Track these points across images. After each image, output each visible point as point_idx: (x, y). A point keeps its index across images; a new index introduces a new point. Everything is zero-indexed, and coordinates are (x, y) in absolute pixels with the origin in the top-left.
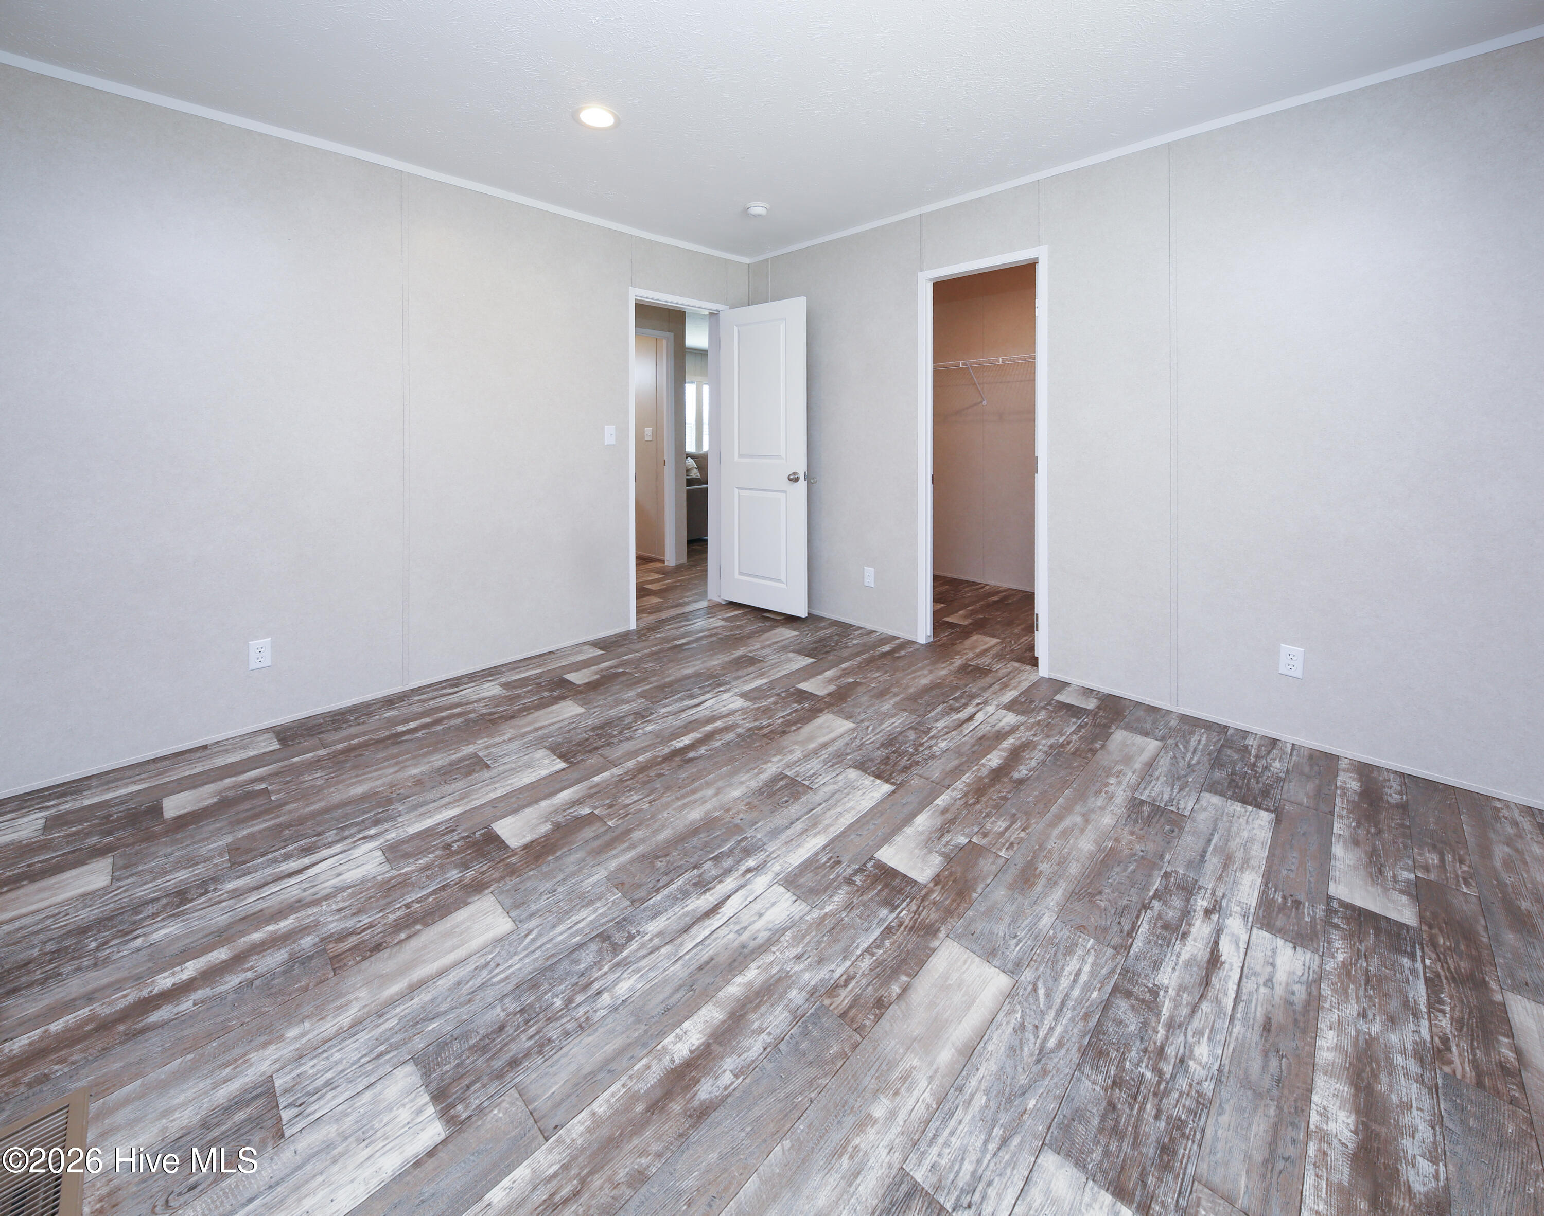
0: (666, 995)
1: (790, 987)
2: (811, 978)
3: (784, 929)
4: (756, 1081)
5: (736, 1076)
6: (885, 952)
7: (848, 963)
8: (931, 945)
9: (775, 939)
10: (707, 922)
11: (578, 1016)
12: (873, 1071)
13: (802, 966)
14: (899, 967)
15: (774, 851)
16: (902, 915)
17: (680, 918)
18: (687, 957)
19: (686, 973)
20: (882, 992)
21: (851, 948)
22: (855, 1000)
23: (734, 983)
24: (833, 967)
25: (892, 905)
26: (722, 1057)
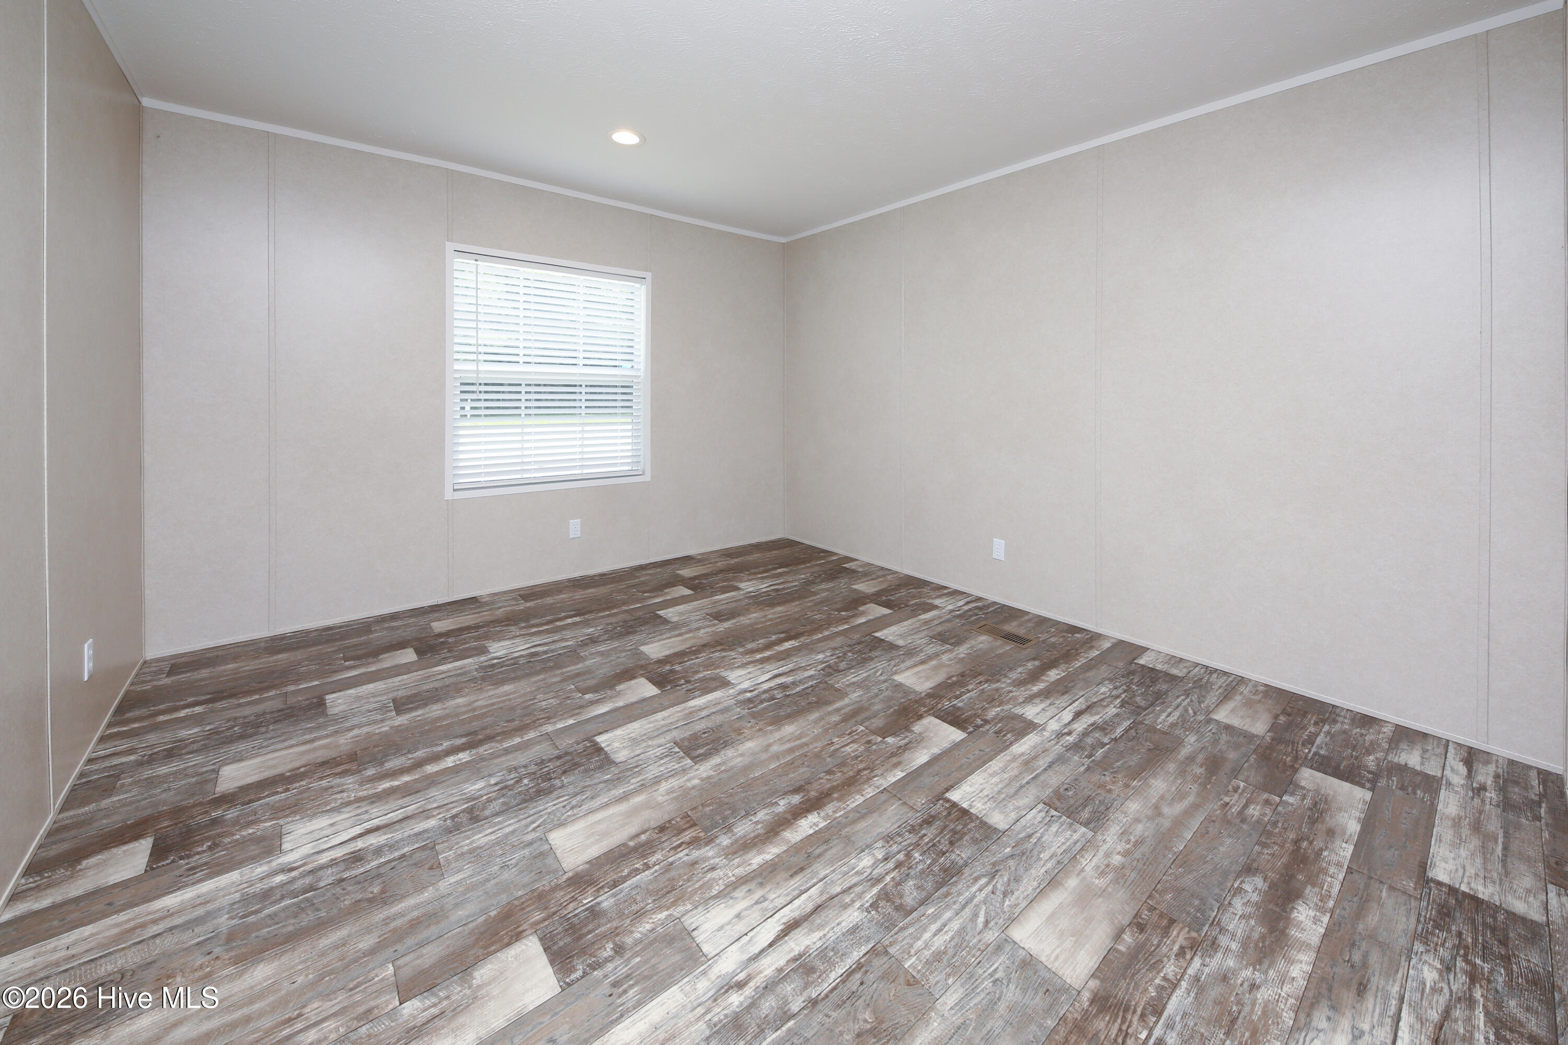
0: (829, 852)
1: (727, 847)
2: (708, 852)
3: (717, 897)
4: (763, 799)
5: (776, 802)
6: (634, 865)
7: (670, 860)
8: (588, 866)
9: (730, 888)
10: (796, 914)
11: (896, 845)
12: (689, 797)
13: (712, 862)
14: (630, 852)
15: (698, 1019)
16: (590, 899)
17: (827, 923)
18: (815, 880)
19: (814, 867)
20: (656, 836)
21: (661, 871)
22: (680, 833)
23: (773, 855)
24: (686, 858)
25: (593, 911)
26: (785, 812)
